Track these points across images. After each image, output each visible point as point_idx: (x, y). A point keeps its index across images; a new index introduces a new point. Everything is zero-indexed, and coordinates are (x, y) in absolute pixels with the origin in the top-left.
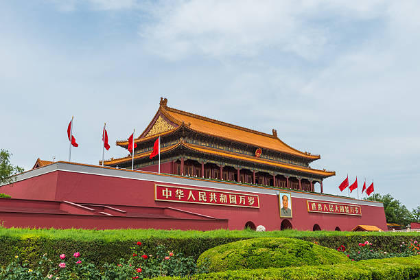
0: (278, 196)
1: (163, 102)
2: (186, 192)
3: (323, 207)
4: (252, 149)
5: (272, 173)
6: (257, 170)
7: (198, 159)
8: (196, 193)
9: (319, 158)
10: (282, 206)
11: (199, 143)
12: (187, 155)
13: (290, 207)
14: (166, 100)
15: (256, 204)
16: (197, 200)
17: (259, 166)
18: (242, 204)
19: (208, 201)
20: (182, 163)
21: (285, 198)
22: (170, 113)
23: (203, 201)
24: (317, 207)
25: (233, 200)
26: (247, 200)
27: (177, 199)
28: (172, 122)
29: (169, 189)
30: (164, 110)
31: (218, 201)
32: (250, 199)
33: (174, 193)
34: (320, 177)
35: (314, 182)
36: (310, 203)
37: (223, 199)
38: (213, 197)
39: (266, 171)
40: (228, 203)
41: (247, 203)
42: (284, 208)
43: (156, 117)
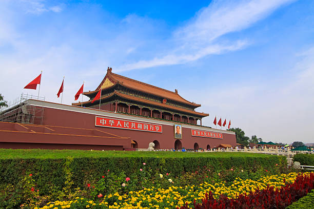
0: (174, 126)
1: (109, 70)
2: (116, 122)
3: (201, 133)
4: (161, 99)
5: (172, 113)
6: (163, 111)
7: (126, 103)
8: (122, 122)
9: (200, 106)
10: (176, 132)
11: (129, 94)
12: (119, 100)
13: (180, 132)
14: (111, 69)
15: (160, 130)
16: (123, 126)
17: (164, 108)
18: (151, 130)
19: (130, 127)
20: (116, 105)
21: (178, 127)
22: (113, 76)
23: (126, 127)
24: (197, 133)
25: (146, 127)
26: (155, 128)
27: (110, 125)
28: (113, 82)
29: (105, 119)
30: (110, 75)
31: (137, 128)
32: (157, 127)
33: (108, 122)
34: (201, 116)
35: (197, 119)
36: (193, 131)
37: (140, 126)
38: (133, 125)
39: (168, 112)
40: (143, 129)
41: (155, 129)
42: (177, 134)
43: (105, 79)
